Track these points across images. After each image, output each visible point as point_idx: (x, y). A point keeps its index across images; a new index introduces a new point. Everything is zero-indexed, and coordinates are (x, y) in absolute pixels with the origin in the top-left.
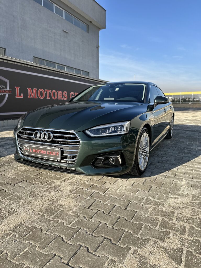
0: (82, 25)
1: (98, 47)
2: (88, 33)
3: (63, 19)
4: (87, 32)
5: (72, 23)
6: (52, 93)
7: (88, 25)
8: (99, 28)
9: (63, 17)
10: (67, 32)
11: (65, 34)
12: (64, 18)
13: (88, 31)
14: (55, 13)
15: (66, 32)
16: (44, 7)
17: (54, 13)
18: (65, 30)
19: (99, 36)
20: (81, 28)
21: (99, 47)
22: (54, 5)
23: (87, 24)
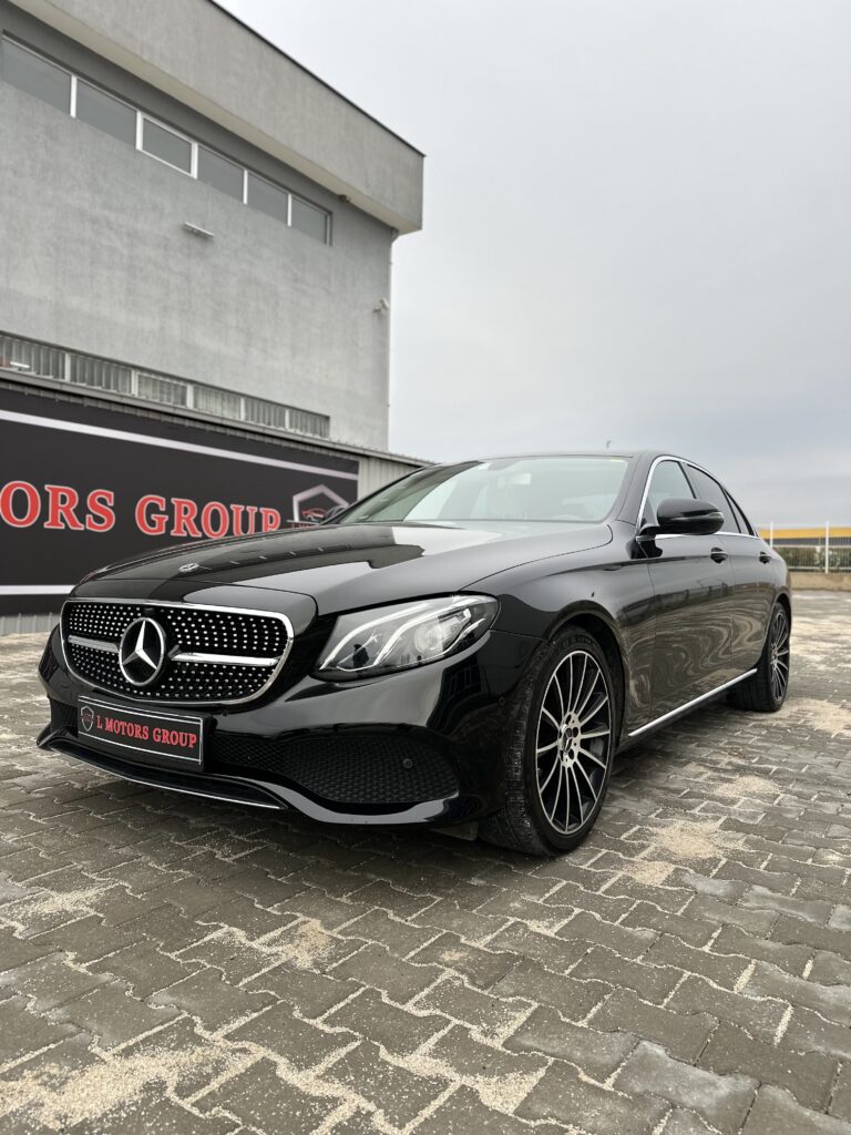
2: (331, 244)
3: (192, 179)
4: (325, 242)
5: (242, 200)
7: (330, 213)
9: (189, 172)
12: (194, 173)
14: (145, 147)
15: (198, 234)
17: (139, 152)
20: (289, 223)
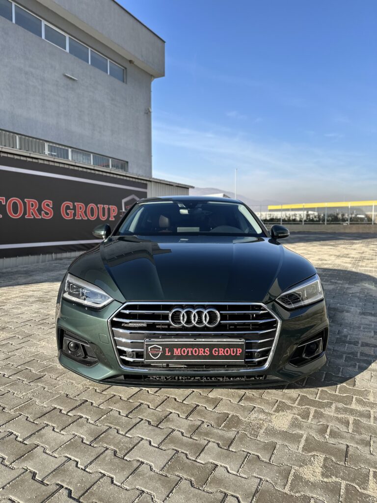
0: (110, 66)
1: (148, 113)
6: (9, 205)
8: (152, 76)
10: (74, 80)
11: (70, 82)
13: (124, 80)
16: (17, 25)
18: (69, 76)
19: (150, 91)
21: (150, 112)
22: (44, 23)
23: (124, 65)
